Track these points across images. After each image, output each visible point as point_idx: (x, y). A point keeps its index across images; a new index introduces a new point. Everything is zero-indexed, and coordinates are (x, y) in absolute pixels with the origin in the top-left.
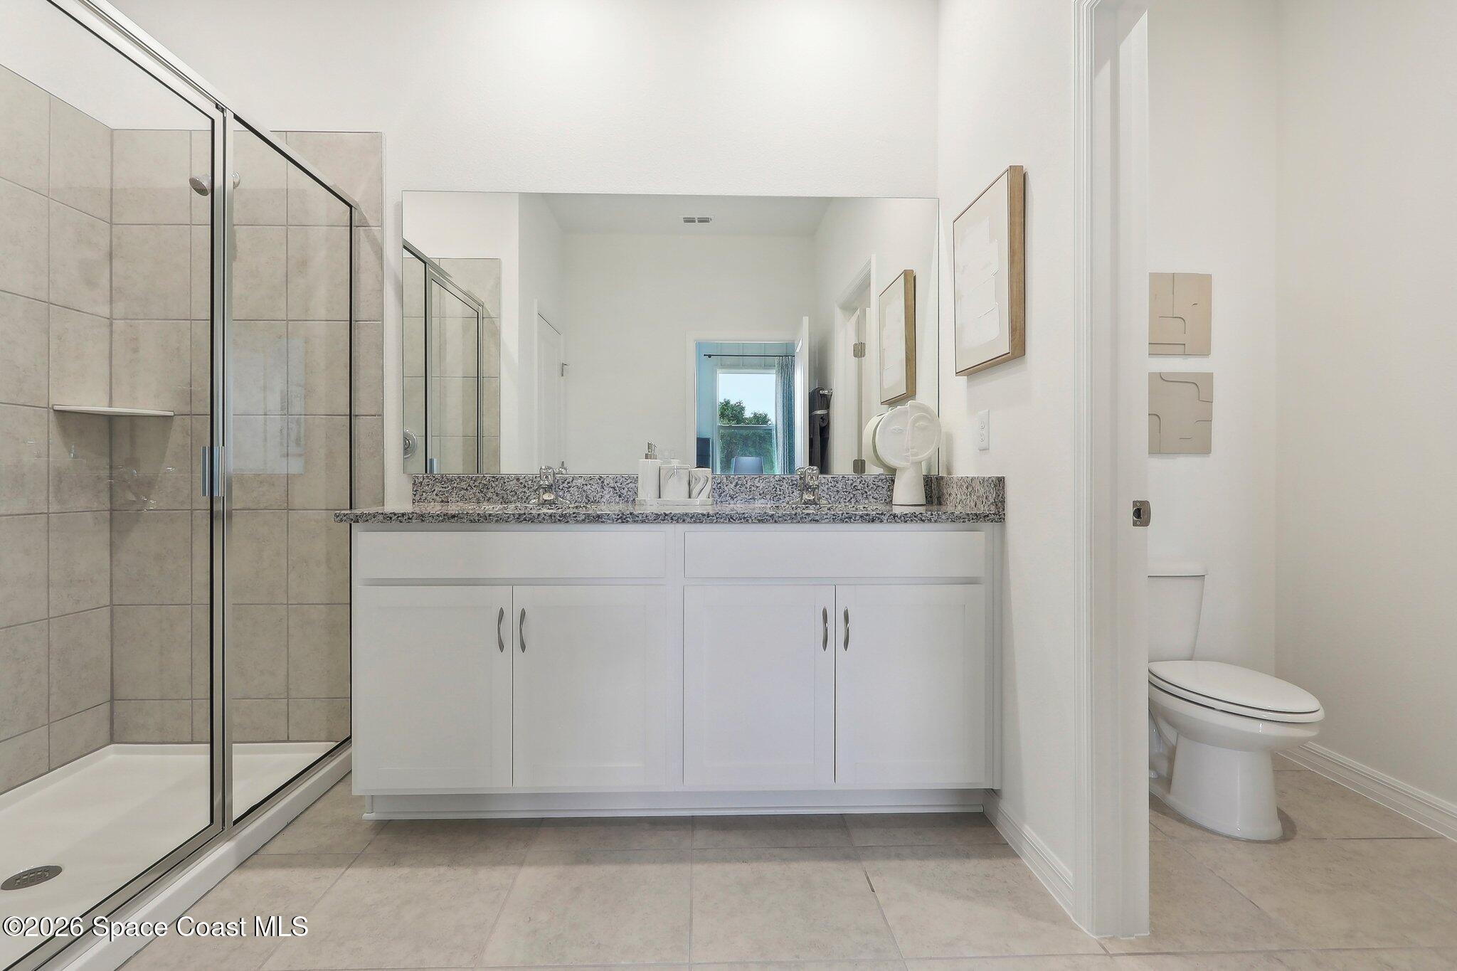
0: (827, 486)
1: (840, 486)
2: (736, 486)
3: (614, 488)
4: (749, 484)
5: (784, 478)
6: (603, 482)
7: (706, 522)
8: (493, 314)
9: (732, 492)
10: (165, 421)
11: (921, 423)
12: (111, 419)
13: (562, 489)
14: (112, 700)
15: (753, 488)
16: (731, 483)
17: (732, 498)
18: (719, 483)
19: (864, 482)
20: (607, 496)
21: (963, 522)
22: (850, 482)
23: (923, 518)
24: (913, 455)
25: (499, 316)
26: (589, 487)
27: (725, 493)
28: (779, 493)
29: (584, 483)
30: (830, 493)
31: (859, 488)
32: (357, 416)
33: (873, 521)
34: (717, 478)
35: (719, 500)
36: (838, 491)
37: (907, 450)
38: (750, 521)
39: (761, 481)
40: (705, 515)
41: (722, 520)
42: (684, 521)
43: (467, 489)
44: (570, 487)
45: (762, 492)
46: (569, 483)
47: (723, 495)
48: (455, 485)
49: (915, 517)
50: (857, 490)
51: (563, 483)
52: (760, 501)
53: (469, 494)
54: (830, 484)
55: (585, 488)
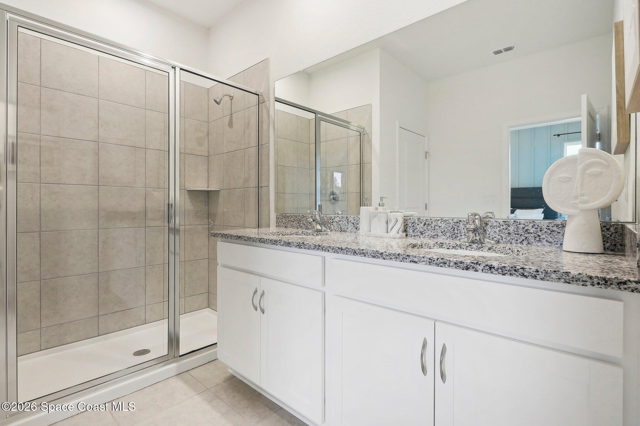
0: (498, 229)
1: (511, 229)
2: (424, 225)
3: (353, 223)
4: (434, 224)
5: (460, 221)
6: (348, 220)
7: (341, 253)
8: (368, 132)
9: (421, 230)
10: (217, 192)
11: (593, 170)
12: (208, 192)
13: (330, 223)
14: (208, 292)
15: (436, 228)
16: (421, 223)
17: (422, 234)
18: (413, 223)
19: (536, 227)
20: (350, 228)
21: (583, 285)
22: (522, 226)
23: (525, 274)
24: (582, 202)
25: (371, 133)
26: (342, 222)
27: (417, 230)
28: (457, 232)
29: (340, 220)
30: (501, 235)
31: (532, 231)
32: (262, 187)
33: (467, 269)
34: (411, 219)
35: (413, 235)
36: (509, 233)
37: (576, 197)
38: (367, 256)
39: (442, 222)
40: (340, 248)
41: (349, 253)
42: (328, 251)
43: (293, 222)
44: (333, 222)
45: (443, 230)
46: (333, 220)
47: (415, 231)
48: (289, 219)
49: (515, 270)
50: (529, 233)
51: (330, 219)
52: (441, 237)
53: (294, 224)
54: (502, 227)
55: (340, 223)
